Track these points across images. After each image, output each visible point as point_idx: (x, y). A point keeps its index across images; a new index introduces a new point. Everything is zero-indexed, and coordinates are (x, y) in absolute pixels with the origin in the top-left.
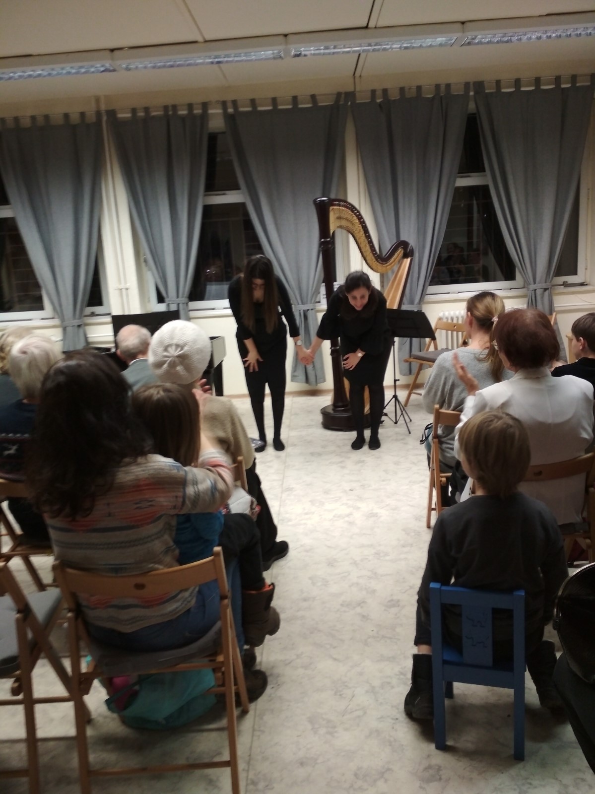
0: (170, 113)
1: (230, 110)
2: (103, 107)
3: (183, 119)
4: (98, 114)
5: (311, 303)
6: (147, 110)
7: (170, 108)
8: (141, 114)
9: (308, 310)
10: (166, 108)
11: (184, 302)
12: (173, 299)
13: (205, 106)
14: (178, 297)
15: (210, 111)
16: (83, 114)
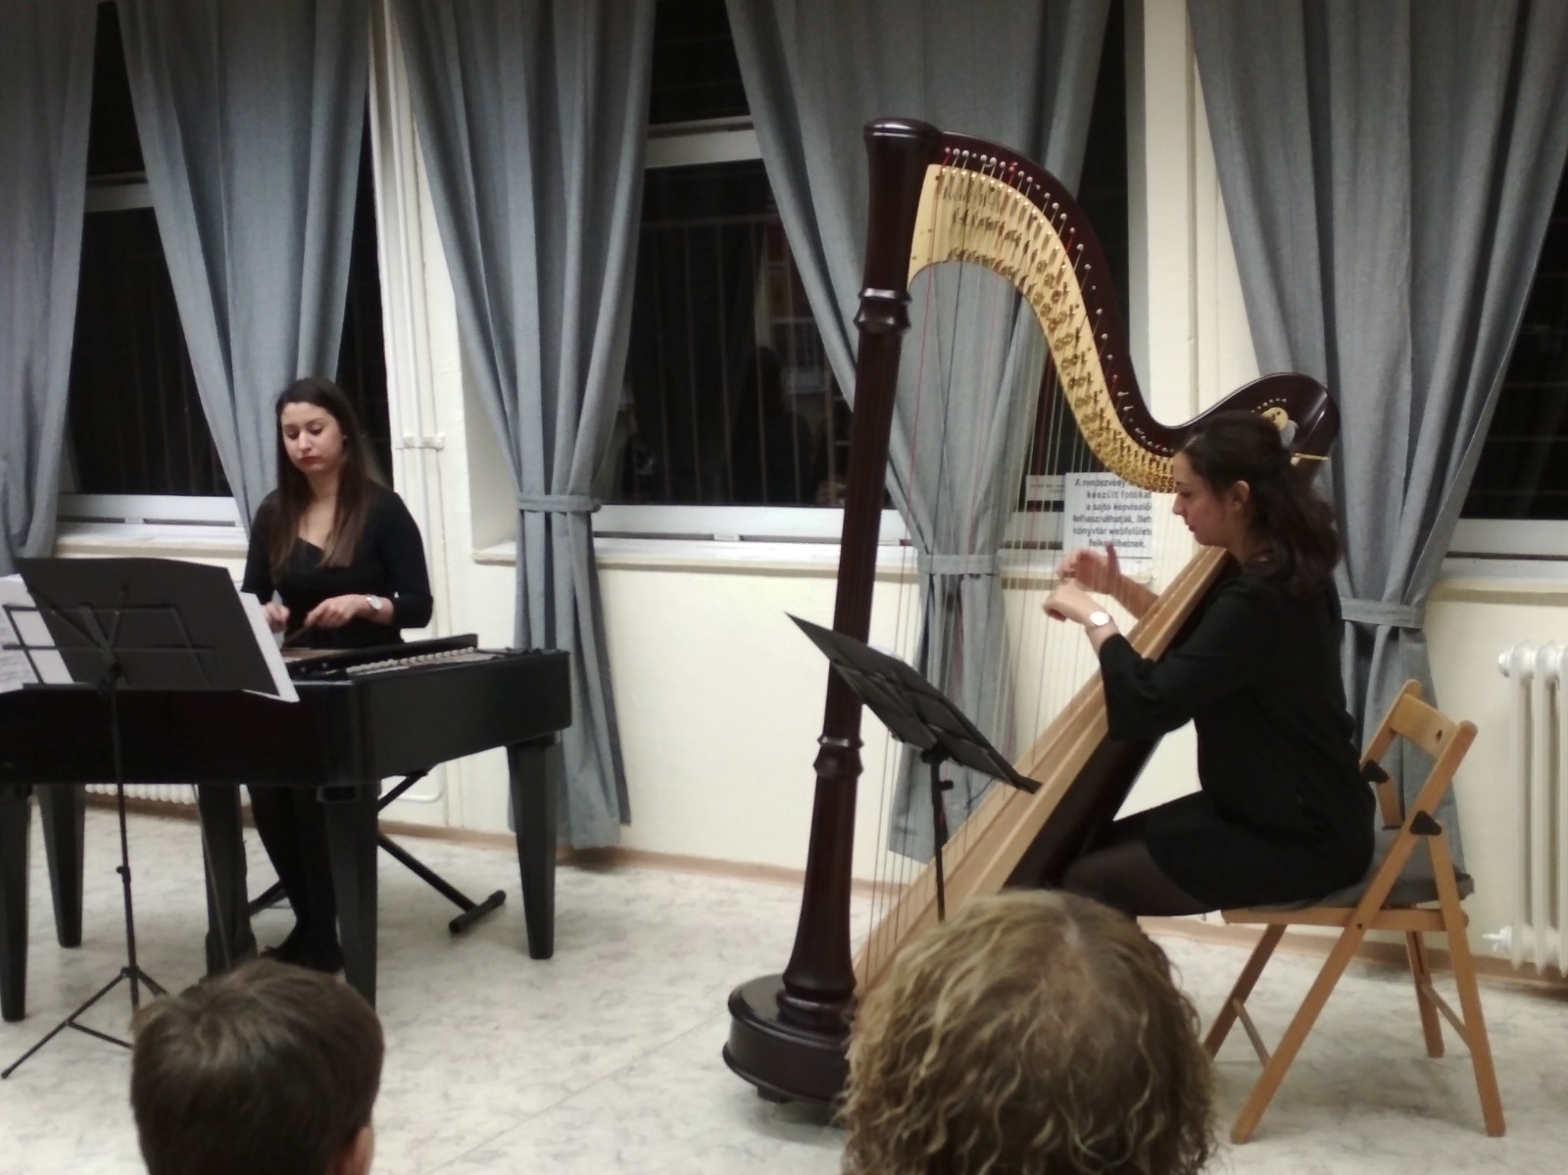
11: (564, 508)
12: (537, 498)
14: (548, 489)
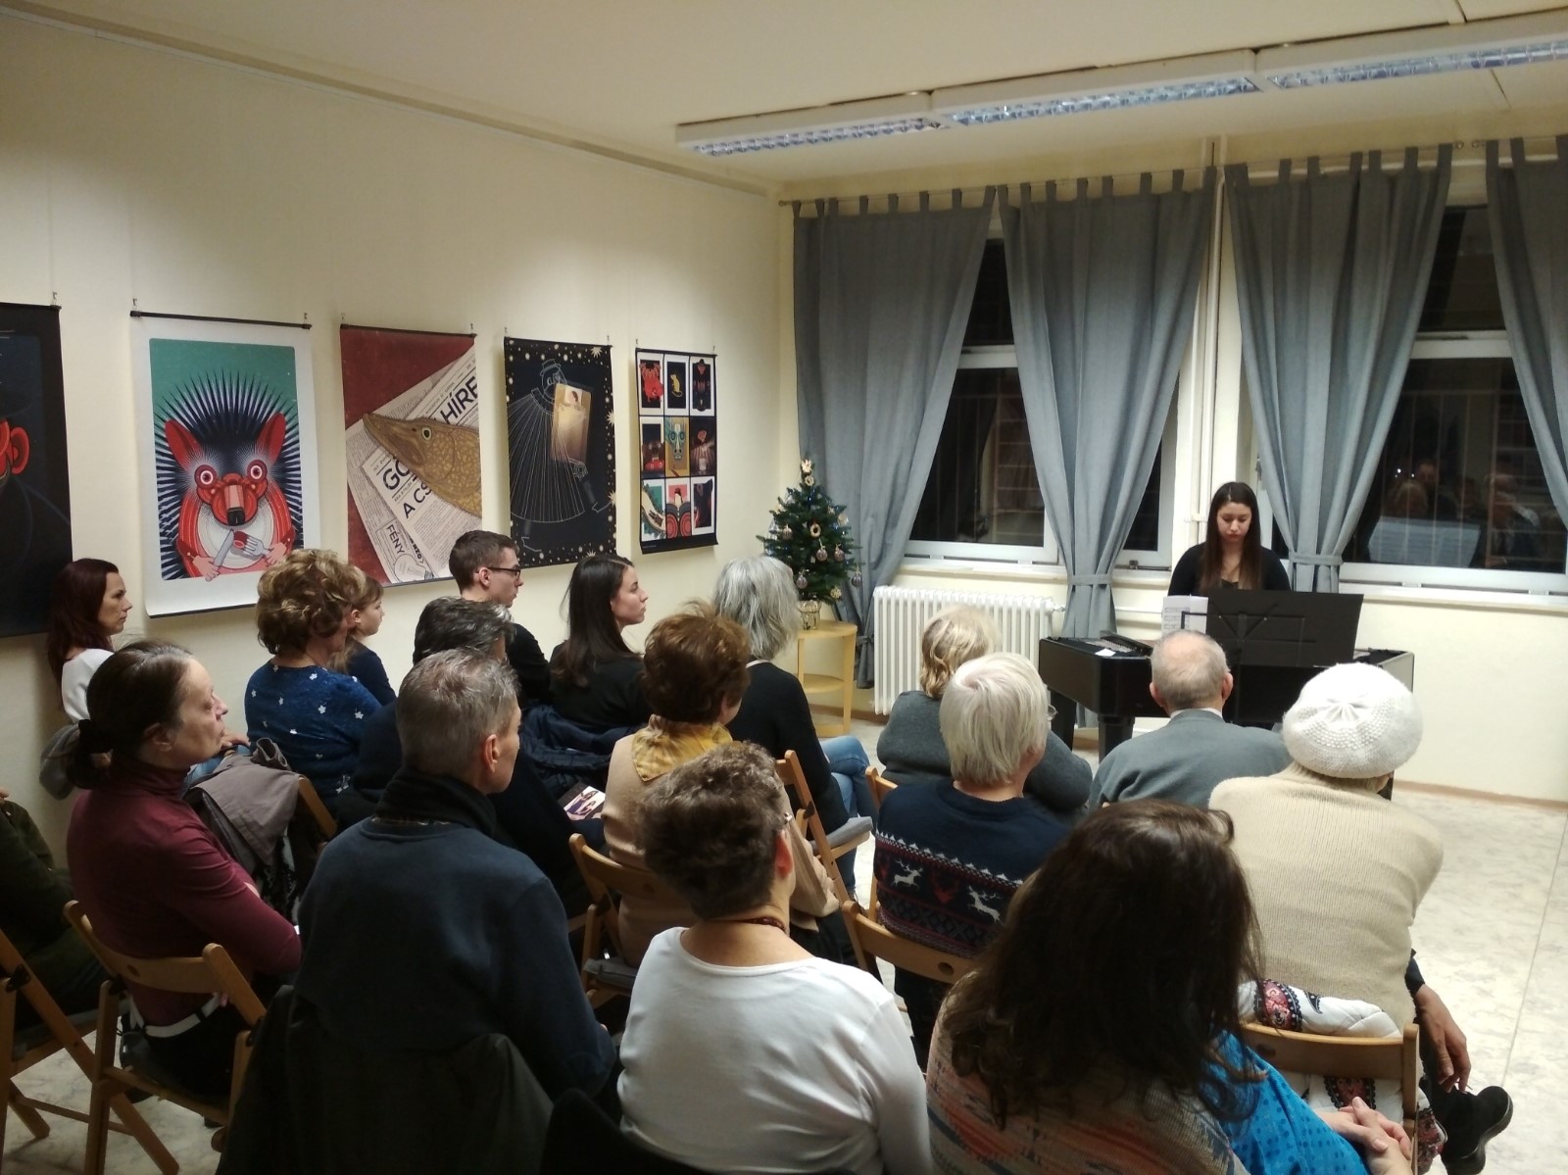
0: (1365, 167)
1: (1505, 160)
2: (1222, 160)
3: (1392, 179)
4: (1211, 172)
6: (1313, 162)
7: (1366, 158)
8: (1300, 171)
10: (1356, 158)
11: (1329, 563)
12: (1309, 555)
13: (1445, 152)
14: (1318, 551)
15: (1455, 163)
16: (1178, 175)
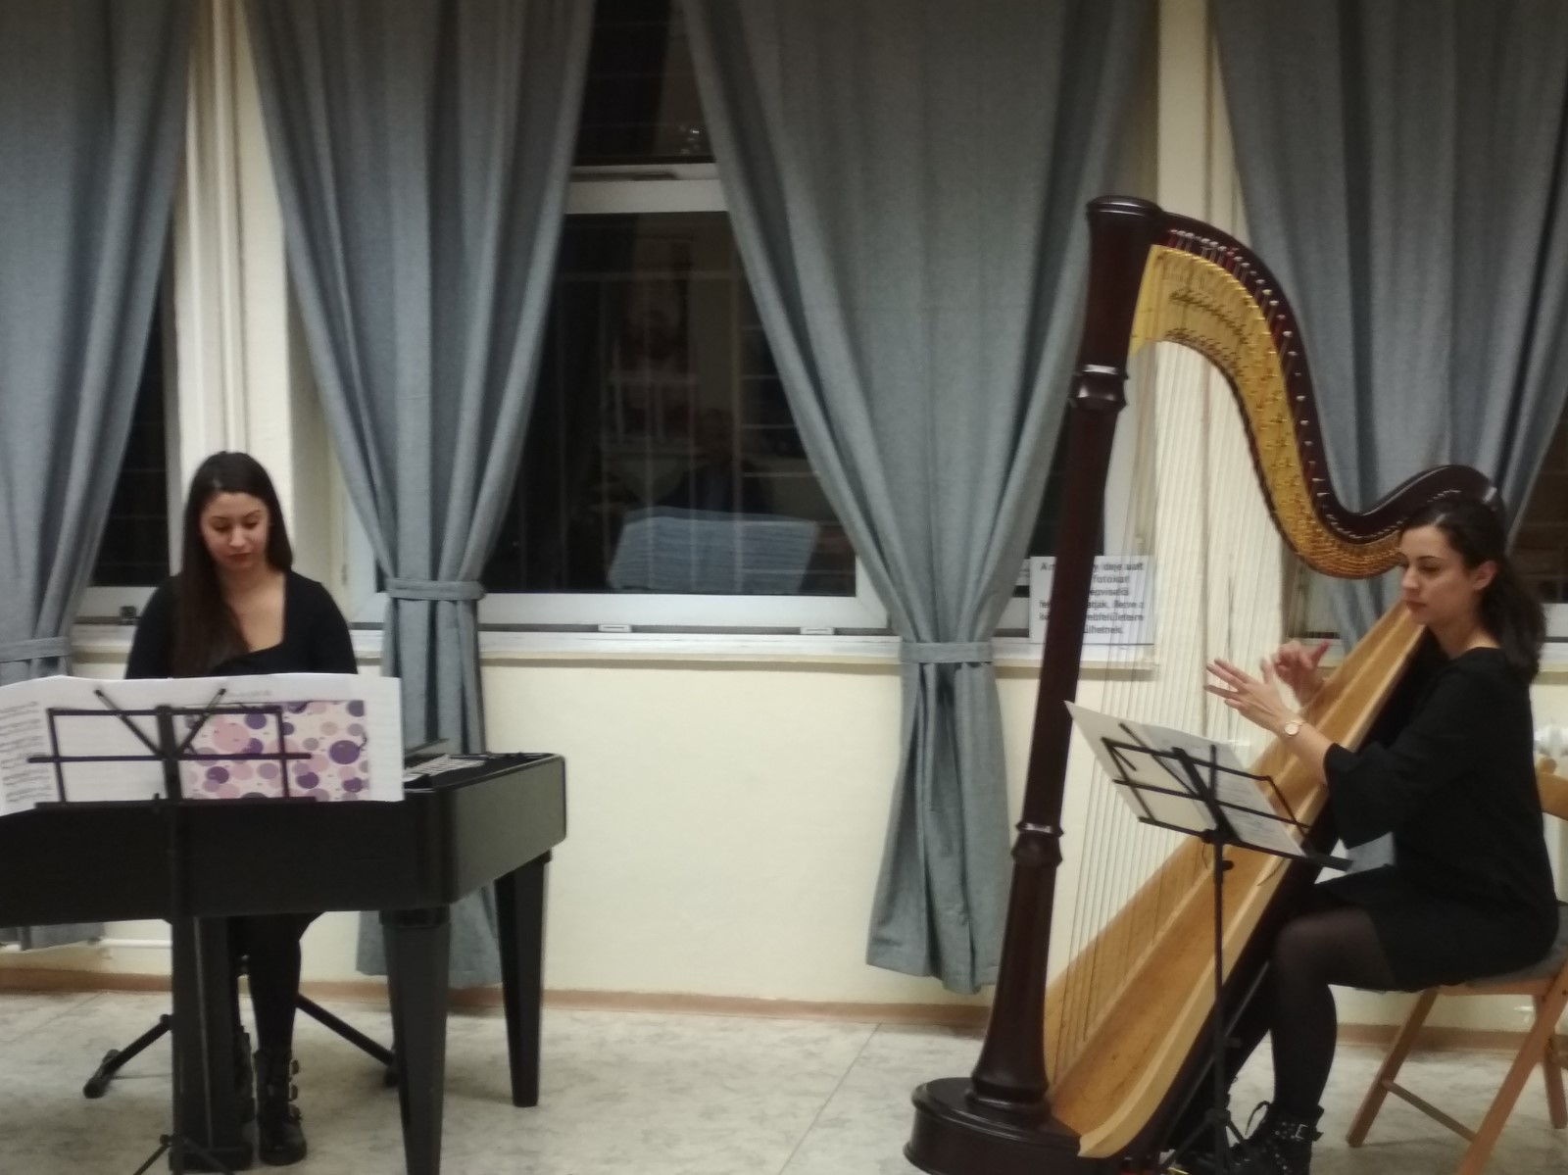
5: (971, 639)
9: (958, 666)
11: (459, 593)
12: (419, 583)
14: (434, 574)
